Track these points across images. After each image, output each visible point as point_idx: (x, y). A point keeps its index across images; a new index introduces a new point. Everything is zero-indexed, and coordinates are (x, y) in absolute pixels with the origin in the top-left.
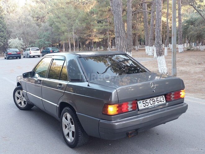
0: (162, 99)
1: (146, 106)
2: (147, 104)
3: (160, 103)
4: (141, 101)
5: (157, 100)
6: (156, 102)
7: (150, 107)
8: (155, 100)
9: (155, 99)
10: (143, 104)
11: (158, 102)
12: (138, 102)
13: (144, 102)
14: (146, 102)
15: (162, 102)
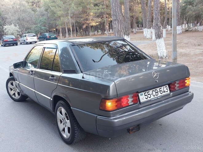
0: (165, 89)
1: (149, 98)
2: (149, 96)
3: (164, 93)
4: (143, 93)
5: (160, 91)
6: (159, 93)
7: (153, 99)
8: (158, 91)
9: (158, 89)
10: (145, 96)
11: (161, 93)
12: (139, 94)
13: (146, 94)
14: (149, 93)
15: (166, 93)
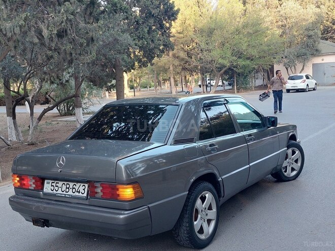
0: (81, 189)
1: (54, 191)
2: (57, 188)
3: (77, 194)
4: (51, 181)
5: (73, 188)
6: (71, 190)
7: (59, 195)
8: (71, 187)
9: (71, 184)
10: (52, 186)
11: (74, 191)
12: (46, 181)
13: (53, 184)
14: (57, 185)
15: (80, 194)
